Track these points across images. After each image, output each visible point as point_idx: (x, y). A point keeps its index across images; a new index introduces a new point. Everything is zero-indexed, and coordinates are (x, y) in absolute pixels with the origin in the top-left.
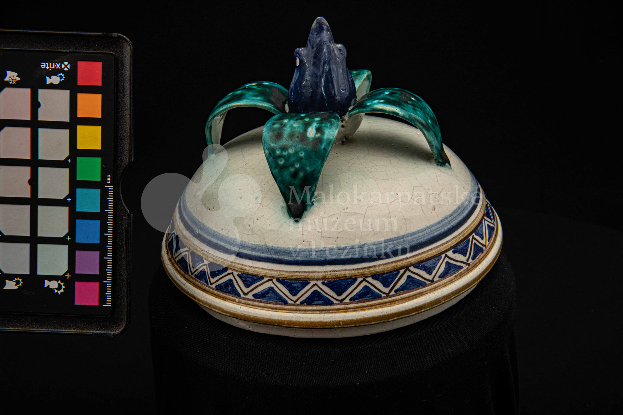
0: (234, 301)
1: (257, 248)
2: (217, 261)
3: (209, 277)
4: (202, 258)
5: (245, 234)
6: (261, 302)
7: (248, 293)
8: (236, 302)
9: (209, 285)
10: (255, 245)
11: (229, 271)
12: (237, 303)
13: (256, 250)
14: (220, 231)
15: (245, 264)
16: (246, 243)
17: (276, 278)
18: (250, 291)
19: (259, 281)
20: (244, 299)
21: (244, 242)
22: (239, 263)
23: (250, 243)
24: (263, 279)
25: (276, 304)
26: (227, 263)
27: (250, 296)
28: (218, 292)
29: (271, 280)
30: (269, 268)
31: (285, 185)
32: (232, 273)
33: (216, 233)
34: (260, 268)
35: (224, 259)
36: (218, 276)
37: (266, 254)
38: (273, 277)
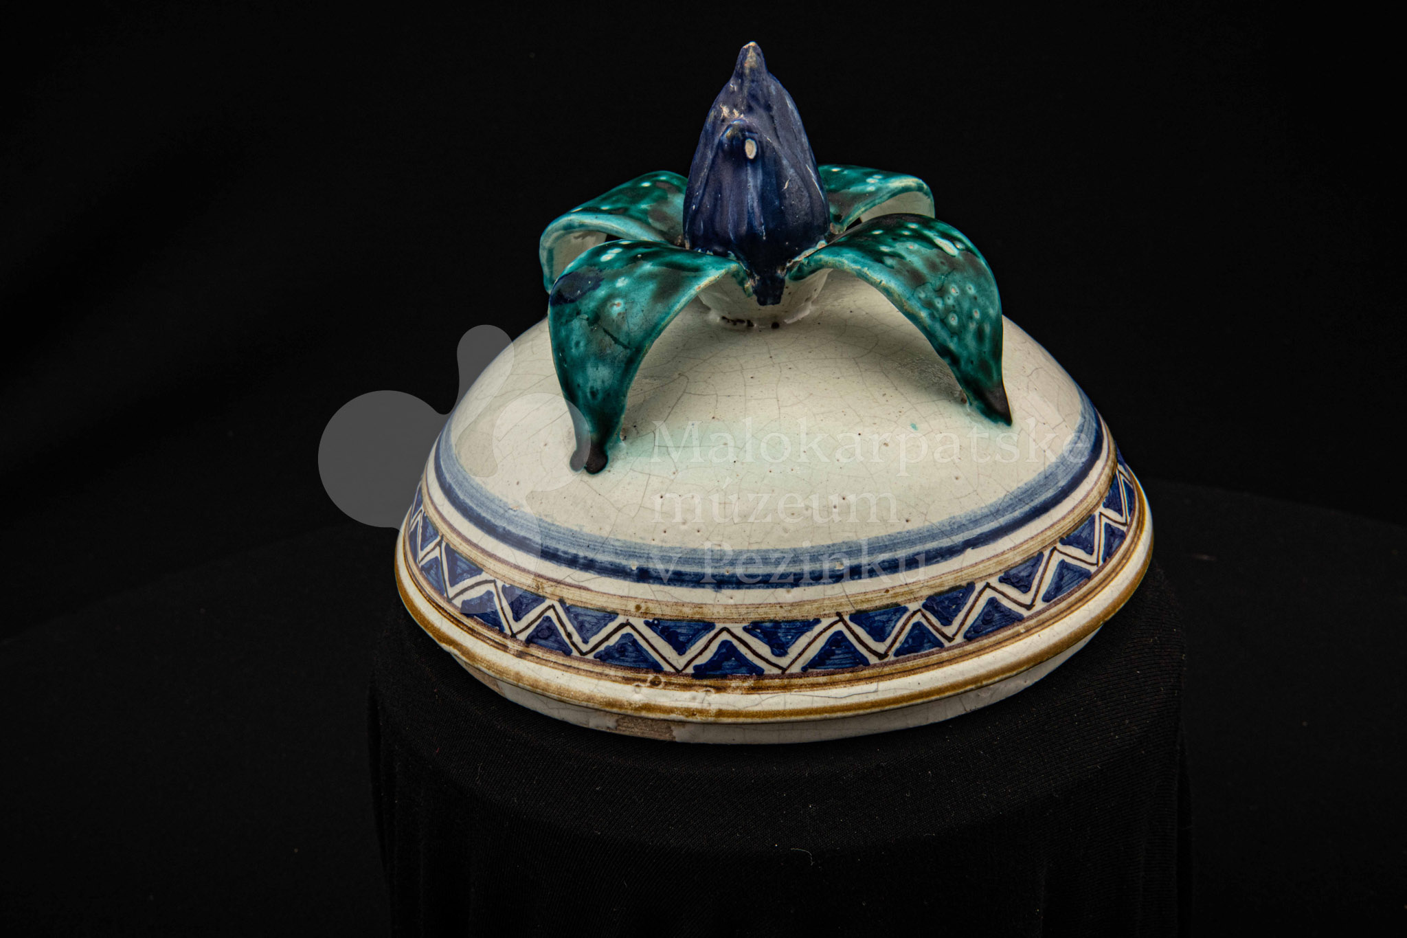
0: (1019, 634)
1: (1001, 508)
2: (941, 585)
3: (937, 630)
4: (897, 605)
5: (961, 497)
6: (1061, 601)
7: (1034, 600)
8: (1022, 634)
9: (947, 644)
10: (991, 505)
11: (979, 586)
12: (1027, 634)
13: (1001, 512)
14: (904, 527)
15: (1002, 551)
16: (975, 512)
17: (1058, 540)
18: (1036, 595)
19: (1040, 565)
20: (1030, 618)
21: (970, 513)
22: (989, 556)
23: (982, 508)
24: (1043, 555)
25: (1080, 588)
26: (965, 574)
27: (1040, 605)
28: (976, 643)
29: (1055, 549)
30: (1040, 531)
31: (974, 363)
32: (988, 585)
33: (899, 536)
34: (1027, 540)
35: (954, 571)
36: (960, 611)
37: (1020, 508)
38: (1055, 542)
